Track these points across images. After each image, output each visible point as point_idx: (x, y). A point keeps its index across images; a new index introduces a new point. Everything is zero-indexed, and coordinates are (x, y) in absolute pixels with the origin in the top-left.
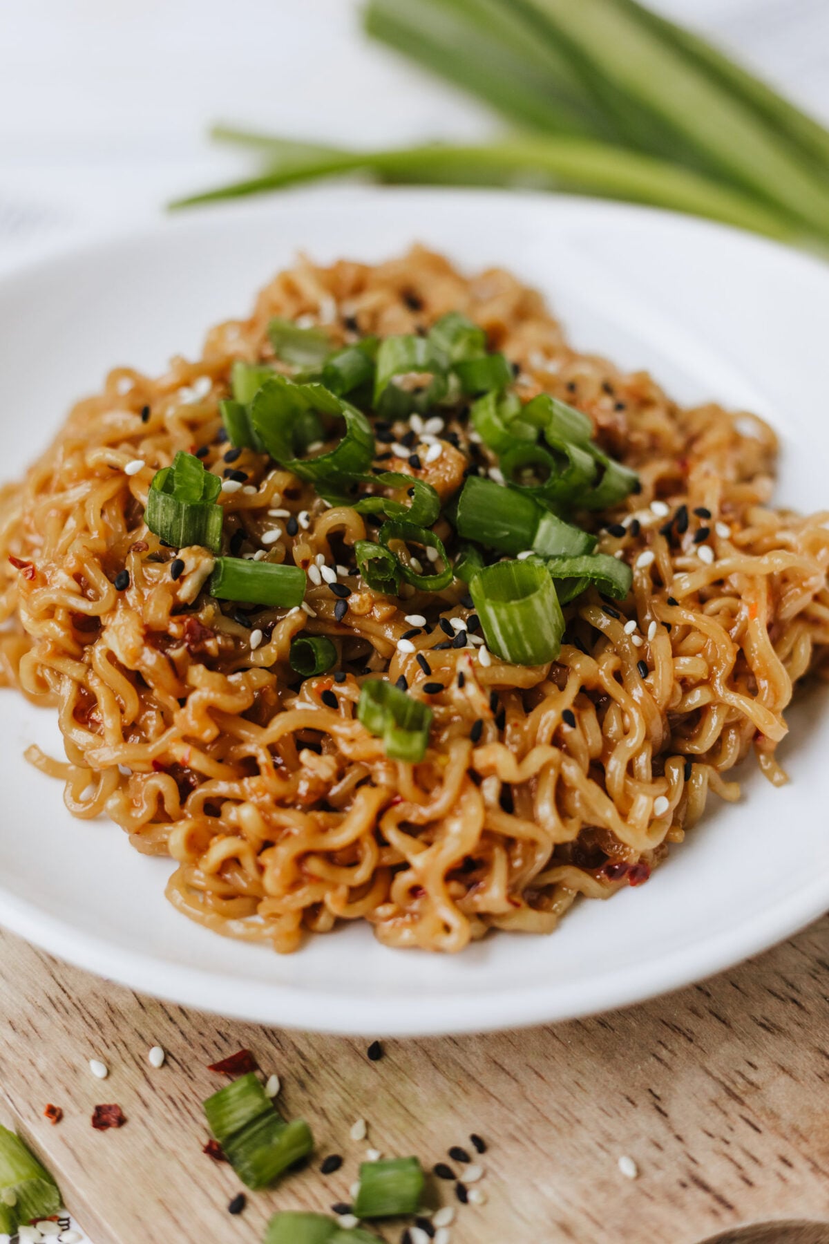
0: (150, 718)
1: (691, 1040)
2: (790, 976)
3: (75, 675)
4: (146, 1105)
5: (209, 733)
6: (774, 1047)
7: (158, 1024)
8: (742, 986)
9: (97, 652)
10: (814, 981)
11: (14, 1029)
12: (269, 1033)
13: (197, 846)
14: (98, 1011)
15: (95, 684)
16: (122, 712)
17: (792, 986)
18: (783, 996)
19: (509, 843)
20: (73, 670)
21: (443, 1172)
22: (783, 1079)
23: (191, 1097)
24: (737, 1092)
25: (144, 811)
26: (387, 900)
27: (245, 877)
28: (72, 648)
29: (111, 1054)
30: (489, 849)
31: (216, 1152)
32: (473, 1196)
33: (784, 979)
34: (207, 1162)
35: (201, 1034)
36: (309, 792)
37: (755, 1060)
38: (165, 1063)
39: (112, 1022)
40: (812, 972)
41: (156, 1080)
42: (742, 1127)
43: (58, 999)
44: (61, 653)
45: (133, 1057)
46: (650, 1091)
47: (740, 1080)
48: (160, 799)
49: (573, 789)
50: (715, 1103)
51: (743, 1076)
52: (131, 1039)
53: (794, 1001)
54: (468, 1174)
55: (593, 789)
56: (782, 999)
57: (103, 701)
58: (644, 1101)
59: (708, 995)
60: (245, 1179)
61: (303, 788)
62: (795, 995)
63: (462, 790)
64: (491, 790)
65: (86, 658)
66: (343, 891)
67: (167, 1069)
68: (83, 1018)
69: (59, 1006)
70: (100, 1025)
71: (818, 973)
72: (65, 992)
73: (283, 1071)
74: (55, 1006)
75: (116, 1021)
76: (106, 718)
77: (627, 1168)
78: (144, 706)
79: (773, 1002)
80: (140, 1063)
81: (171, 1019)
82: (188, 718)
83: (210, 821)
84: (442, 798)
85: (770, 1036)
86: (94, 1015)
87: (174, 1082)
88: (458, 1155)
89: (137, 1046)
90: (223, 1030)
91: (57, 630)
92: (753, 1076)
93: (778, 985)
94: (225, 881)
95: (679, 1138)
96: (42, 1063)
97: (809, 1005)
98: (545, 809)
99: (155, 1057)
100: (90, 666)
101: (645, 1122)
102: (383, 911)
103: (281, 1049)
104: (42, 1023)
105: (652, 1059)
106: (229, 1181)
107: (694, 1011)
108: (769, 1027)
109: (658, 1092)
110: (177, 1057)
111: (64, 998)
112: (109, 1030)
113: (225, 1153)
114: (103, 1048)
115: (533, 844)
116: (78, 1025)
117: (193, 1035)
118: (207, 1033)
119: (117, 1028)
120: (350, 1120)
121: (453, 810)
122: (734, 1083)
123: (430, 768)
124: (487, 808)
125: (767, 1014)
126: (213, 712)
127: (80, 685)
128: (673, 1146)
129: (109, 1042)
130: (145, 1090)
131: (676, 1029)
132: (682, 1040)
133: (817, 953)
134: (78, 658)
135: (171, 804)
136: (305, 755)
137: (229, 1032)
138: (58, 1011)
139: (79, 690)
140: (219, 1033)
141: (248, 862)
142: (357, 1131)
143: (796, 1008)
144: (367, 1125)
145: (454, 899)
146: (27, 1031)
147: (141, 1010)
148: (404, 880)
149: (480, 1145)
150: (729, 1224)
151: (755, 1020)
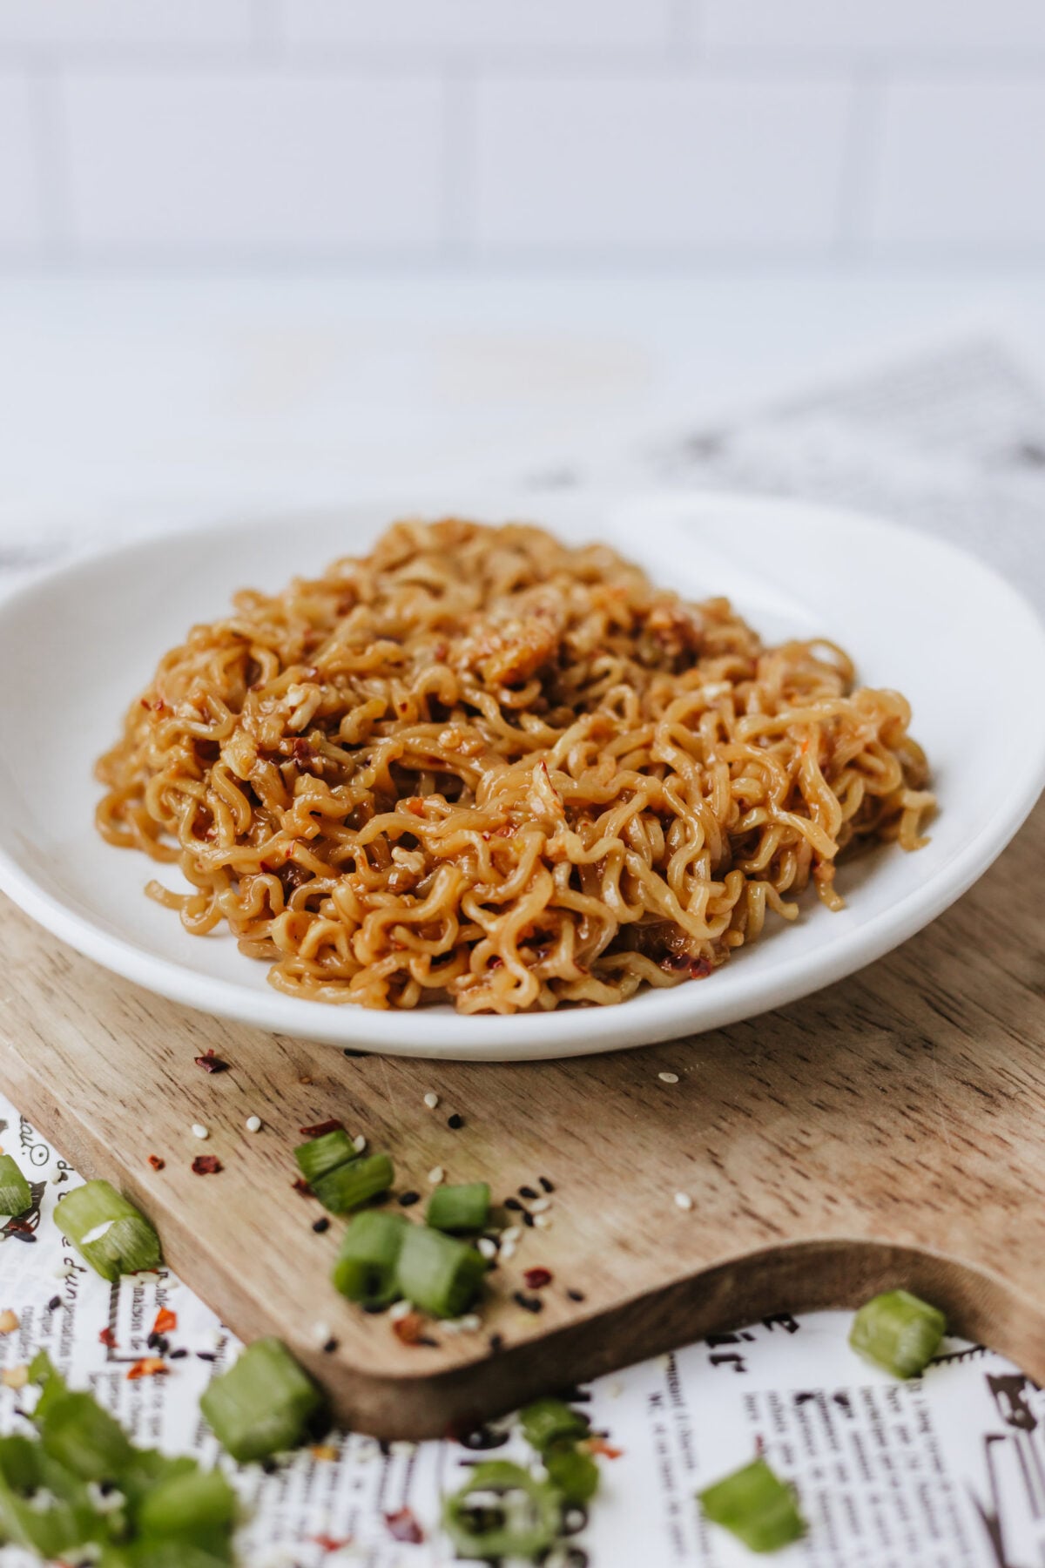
0: (258, 827)
1: (749, 1116)
2: (846, 1072)
3: (195, 792)
4: (242, 1158)
5: (312, 830)
6: (825, 1120)
7: (257, 1103)
8: (799, 1078)
9: (216, 774)
10: (869, 1076)
11: (124, 1106)
12: (358, 1109)
13: (296, 933)
14: (202, 1094)
15: (211, 800)
16: (236, 824)
17: (848, 1079)
18: (839, 1086)
19: (578, 918)
20: (193, 789)
21: (512, 1205)
22: (834, 1143)
23: (284, 1153)
24: (789, 1151)
25: (252, 905)
26: (467, 971)
27: (340, 957)
28: (193, 769)
29: (214, 1123)
30: (558, 921)
31: (304, 1189)
32: (539, 1221)
33: (839, 1073)
34: (294, 1196)
35: (295, 1109)
36: (399, 881)
37: (808, 1129)
38: (261, 1129)
39: (215, 1101)
40: (868, 1070)
41: (252, 1141)
42: (792, 1176)
43: (166, 1085)
44: (183, 774)
45: (232, 1125)
46: (709, 1151)
47: (793, 1144)
48: (266, 895)
49: (637, 879)
50: (768, 1159)
51: (795, 1140)
52: (231, 1113)
53: (849, 1089)
54: (535, 1206)
55: (655, 879)
56: (838, 1088)
57: (219, 814)
58: (702, 1157)
59: (769, 1085)
60: (329, 1207)
61: (393, 879)
62: (850, 1085)
63: (535, 870)
64: (562, 874)
65: (206, 780)
66: (426, 959)
67: (262, 1135)
68: (189, 1099)
69: (166, 1089)
70: (203, 1104)
71: (873, 1070)
72: (172, 1080)
73: (370, 1137)
74: (162, 1090)
75: (218, 1101)
76: (221, 830)
77: (683, 1201)
78: (255, 819)
79: (828, 1089)
80: (239, 1130)
81: (269, 1100)
82: (294, 819)
83: (310, 915)
84: (516, 878)
85: (824, 1113)
86: (198, 1097)
87: (270, 1142)
88: (527, 1193)
89: (234, 1117)
90: (315, 1107)
91: (182, 753)
92: (805, 1140)
93: (833, 1078)
94: (322, 966)
95: (733, 1183)
96: (148, 1130)
97: (862, 1092)
98: (611, 894)
99: (252, 1124)
100: (209, 786)
101: (703, 1172)
102: (463, 980)
103: (368, 1121)
104: (151, 1102)
105: (712, 1129)
106: (317, 1210)
107: (755, 1096)
108: (822, 1106)
109: (716, 1151)
110: (273, 1125)
111: (172, 1085)
112: (212, 1108)
113: (313, 1190)
114: (205, 1119)
115: (598, 921)
116: (183, 1103)
117: (289, 1110)
118: (301, 1109)
119: (219, 1106)
120: (429, 1170)
121: (525, 890)
122: (788, 1145)
123: (506, 855)
124: (556, 887)
125: (823, 1098)
126: (315, 814)
127: (200, 803)
128: (726, 1188)
129: (210, 1115)
130: (242, 1148)
131: (737, 1108)
132: (742, 1117)
133: (873, 1056)
134: (200, 778)
135: (275, 900)
136: (397, 852)
137: (322, 1108)
138: (165, 1094)
139: (198, 808)
140: (312, 1109)
141: (342, 945)
142: (435, 1176)
143: (851, 1094)
144: (445, 1173)
145: (526, 963)
146: (137, 1107)
147: (241, 1094)
148: (482, 950)
149: (548, 1187)
150: (774, 1241)
151: (811, 1102)
